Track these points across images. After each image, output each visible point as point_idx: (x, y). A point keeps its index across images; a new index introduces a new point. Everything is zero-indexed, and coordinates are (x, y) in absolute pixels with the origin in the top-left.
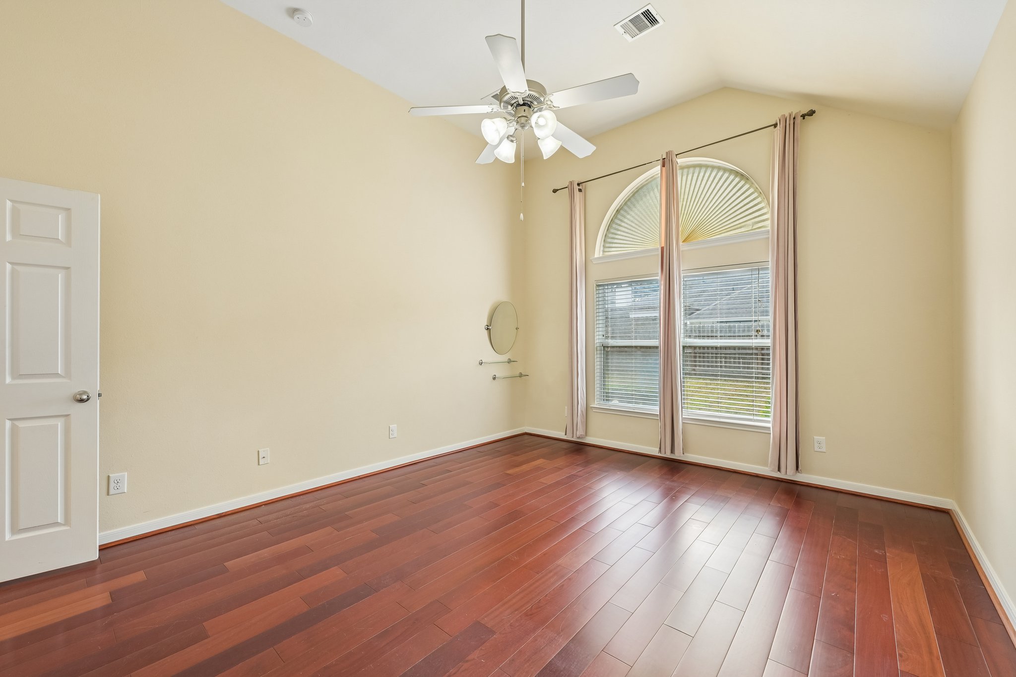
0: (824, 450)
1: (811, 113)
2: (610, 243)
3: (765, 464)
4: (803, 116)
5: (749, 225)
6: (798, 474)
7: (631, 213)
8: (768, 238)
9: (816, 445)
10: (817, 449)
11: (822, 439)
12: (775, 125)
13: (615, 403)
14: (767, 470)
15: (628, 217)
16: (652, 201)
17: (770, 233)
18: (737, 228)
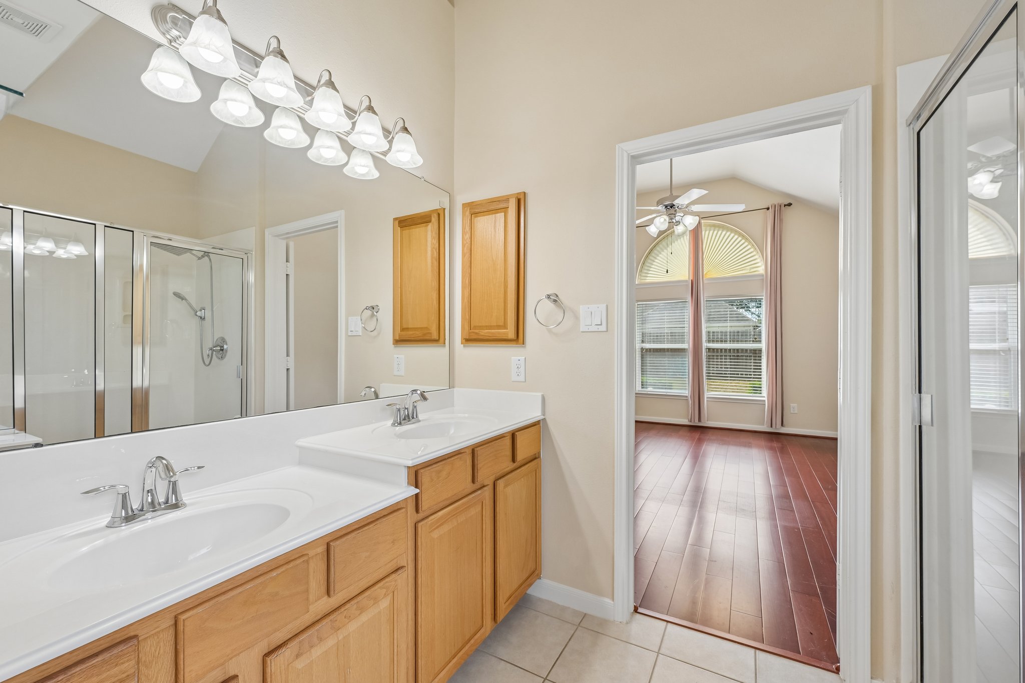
0: (796, 412)
1: (790, 205)
2: (646, 273)
3: (763, 424)
4: (785, 205)
5: (747, 269)
6: (783, 428)
7: (658, 258)
8: (763, 279)
9: (792, 409)
10: (792, 412)
11: (795, 405)
12: (768, 209)
13: (650, 390)
14: (765, 428)
15: (656, 261)
16: (679, 246)
17: (764, 276)
18: (738, 271)
